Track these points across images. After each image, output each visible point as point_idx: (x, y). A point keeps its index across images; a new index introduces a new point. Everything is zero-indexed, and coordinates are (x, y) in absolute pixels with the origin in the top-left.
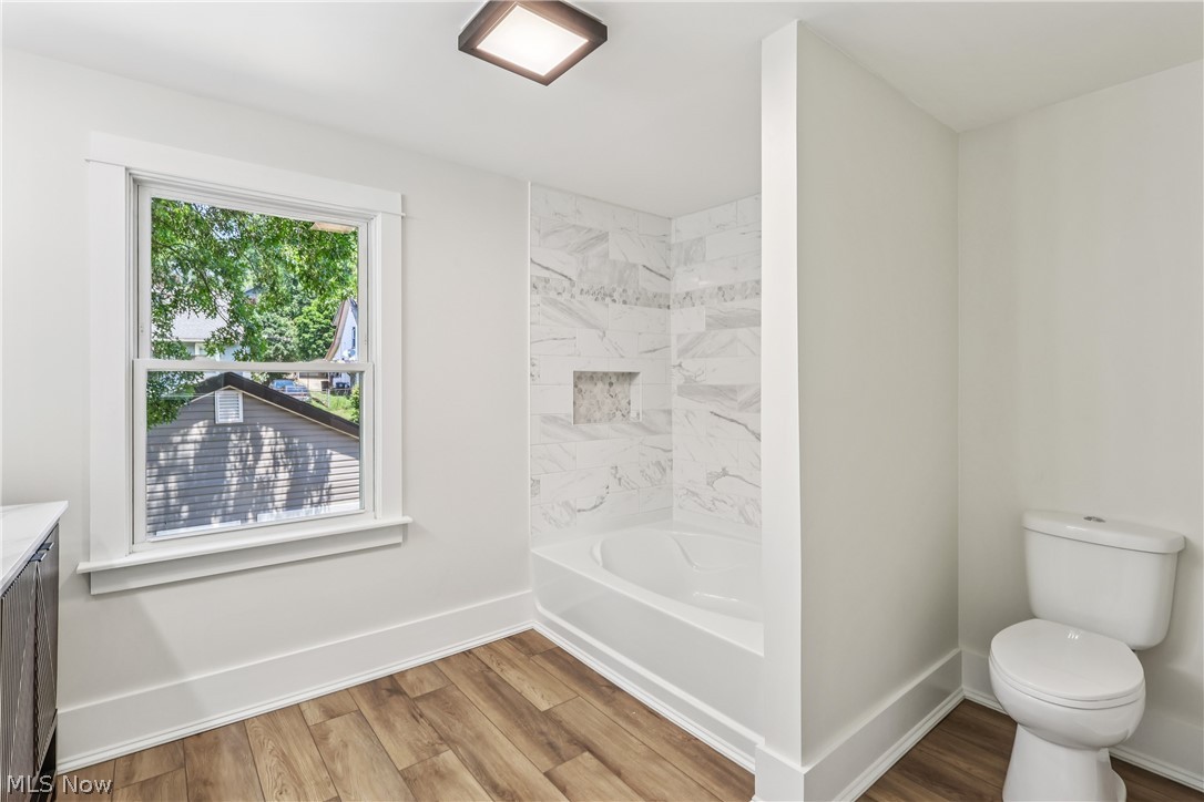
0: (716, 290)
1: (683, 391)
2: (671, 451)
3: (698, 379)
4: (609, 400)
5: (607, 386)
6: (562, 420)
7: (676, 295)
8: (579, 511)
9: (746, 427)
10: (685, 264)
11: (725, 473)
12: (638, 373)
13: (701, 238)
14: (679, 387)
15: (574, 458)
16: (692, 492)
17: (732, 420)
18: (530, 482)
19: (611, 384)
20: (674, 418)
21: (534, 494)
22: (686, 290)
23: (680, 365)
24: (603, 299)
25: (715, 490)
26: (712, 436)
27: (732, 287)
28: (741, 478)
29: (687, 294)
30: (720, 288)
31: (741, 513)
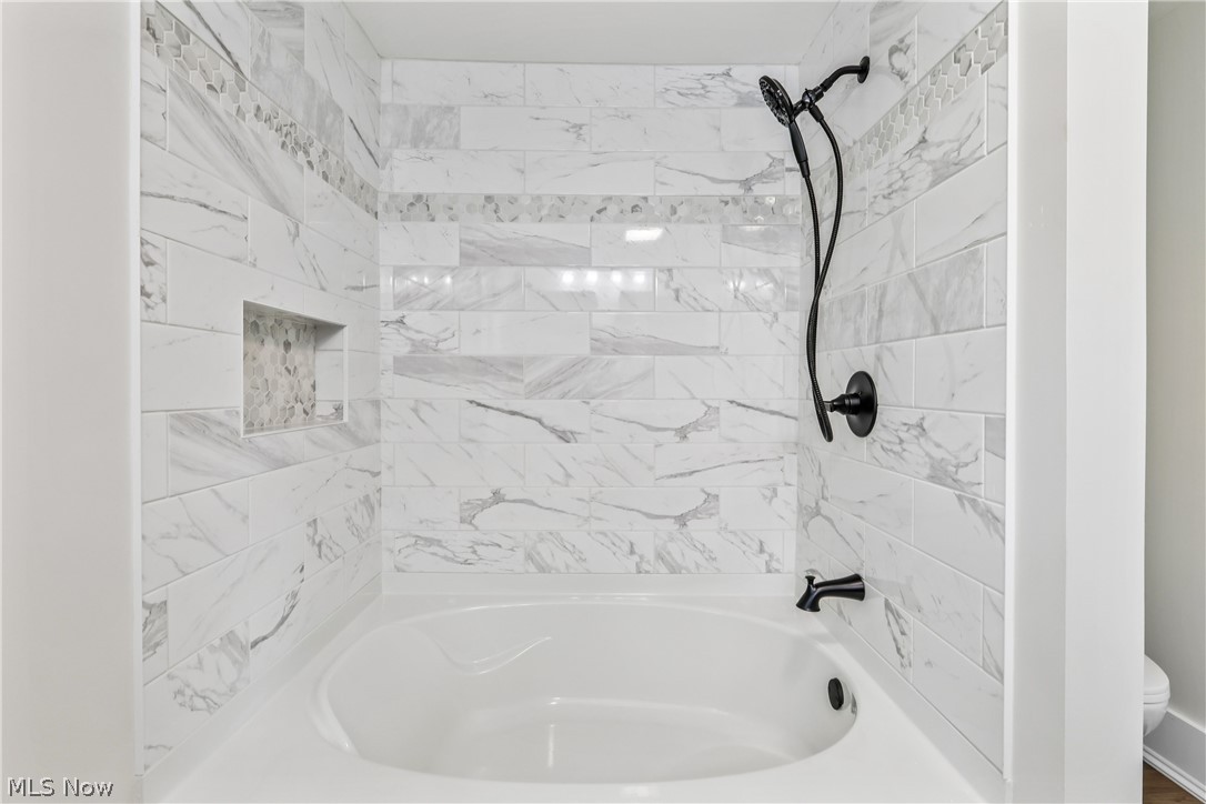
0: (482, 201)
1: (402, 366)
2: (379, 473)
3: (441, 346)
4: (284, 380)
5: (281, 349)
6: (220, 424)
7: (393, 196)
8: (255, 644)
9: (540, 422)
10: (415, 145)
11: (497, 497)
12: (340, 327)
13: (450, 109)
14: (396, 359)
15: (245, 518)
16: (426, 539)
17: (513, 413)
18: (140, 615)
19: (287, 345)
20: (385, 414)
21: (151, 646)
22: (416, 190)
23: (401, 321)
24: (294, 152)
25: (477, 529)
26: (471, 440)
27: (513, 200)
28: (532, 503)
29: (419, 197)
30: (489, 198)
31: (529, 557)
